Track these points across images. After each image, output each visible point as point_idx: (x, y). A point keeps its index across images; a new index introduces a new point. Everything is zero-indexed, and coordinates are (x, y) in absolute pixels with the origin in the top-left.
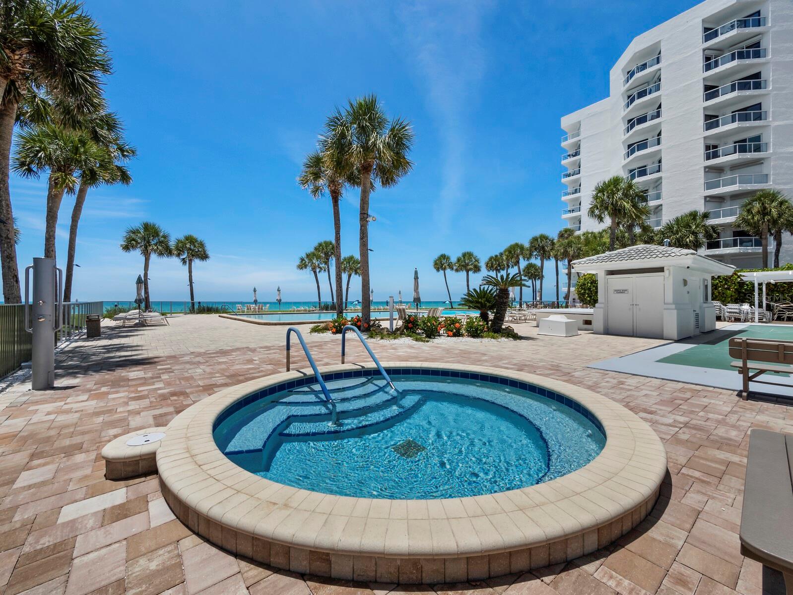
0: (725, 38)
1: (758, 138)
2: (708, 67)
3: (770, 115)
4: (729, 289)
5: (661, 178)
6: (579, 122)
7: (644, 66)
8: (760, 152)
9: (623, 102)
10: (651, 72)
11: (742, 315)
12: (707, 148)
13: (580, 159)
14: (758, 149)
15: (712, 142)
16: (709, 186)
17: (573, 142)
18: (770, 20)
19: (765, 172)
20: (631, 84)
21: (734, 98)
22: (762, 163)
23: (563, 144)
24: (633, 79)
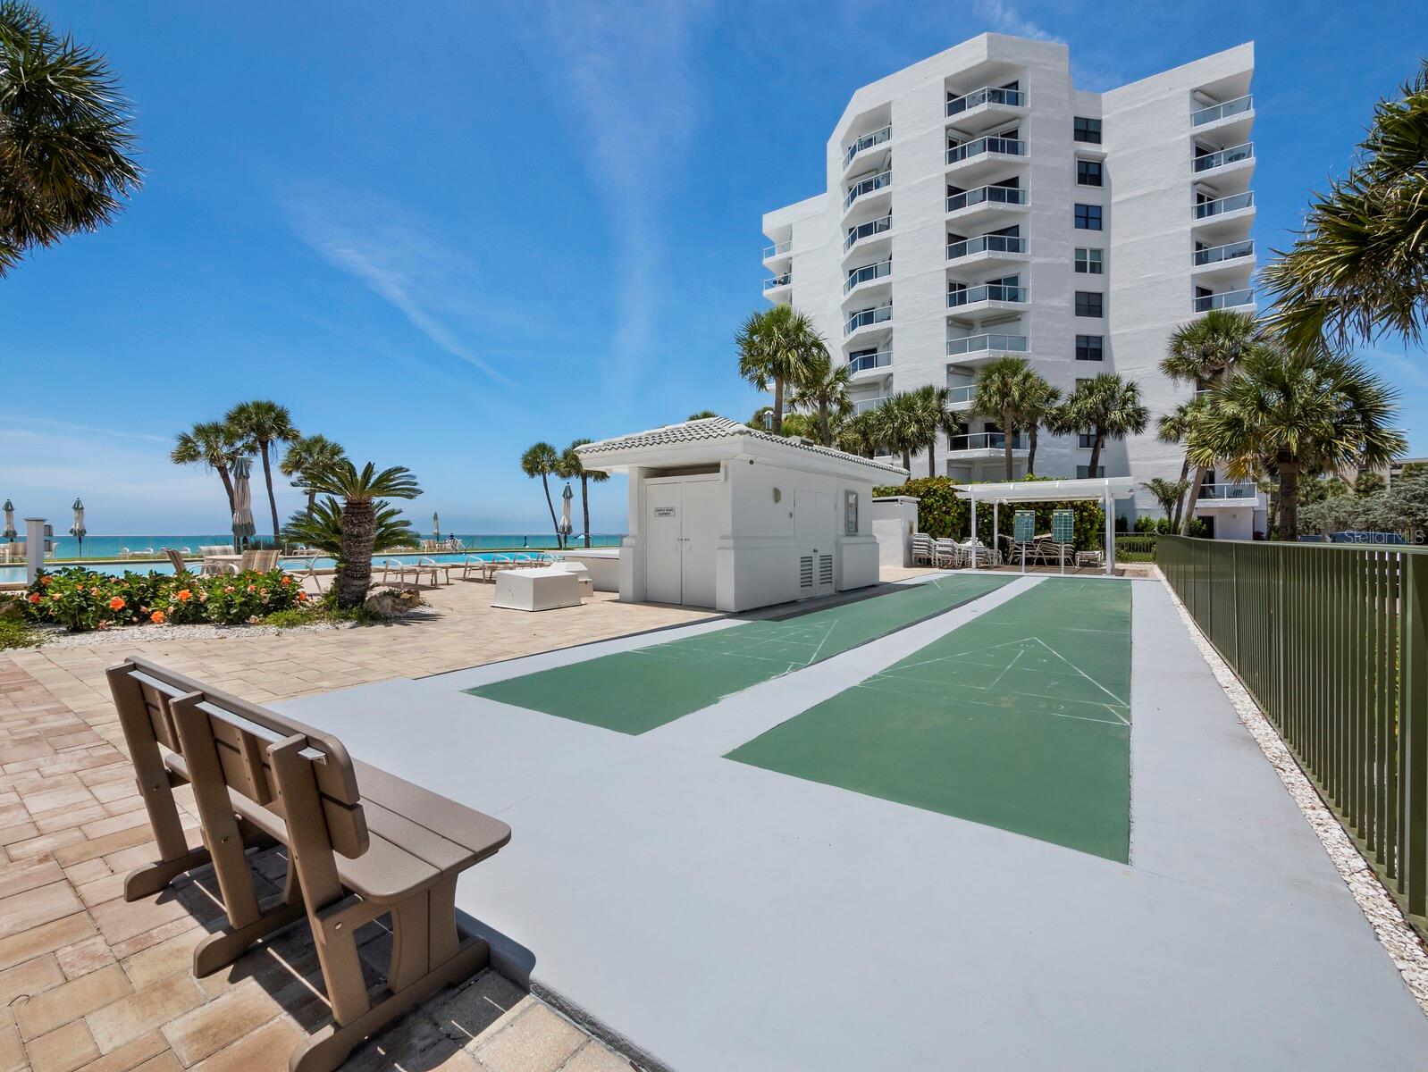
0: (972, 114)
1: (1014, 280)
2: (953, 157)
3: (1029, 245)
4: (947, 513)
5: (890, 330)
6: (790, 226)
7: (869, 143)
8: (1017, 301)
9: (842, 197)
10: (877, 153)
11: (957, 557)
12: (952, 287)
13: (791, 290)
14: (1014, 297)
15: (958, 280)
16: (954, 348)
17: (780, 260)
18: (1029, 98)
19: (1022, 334)
20: (853, 167)
21: (984, 211)
22: (1019, 319)
23: (767, 261)
24: (854, 159)
